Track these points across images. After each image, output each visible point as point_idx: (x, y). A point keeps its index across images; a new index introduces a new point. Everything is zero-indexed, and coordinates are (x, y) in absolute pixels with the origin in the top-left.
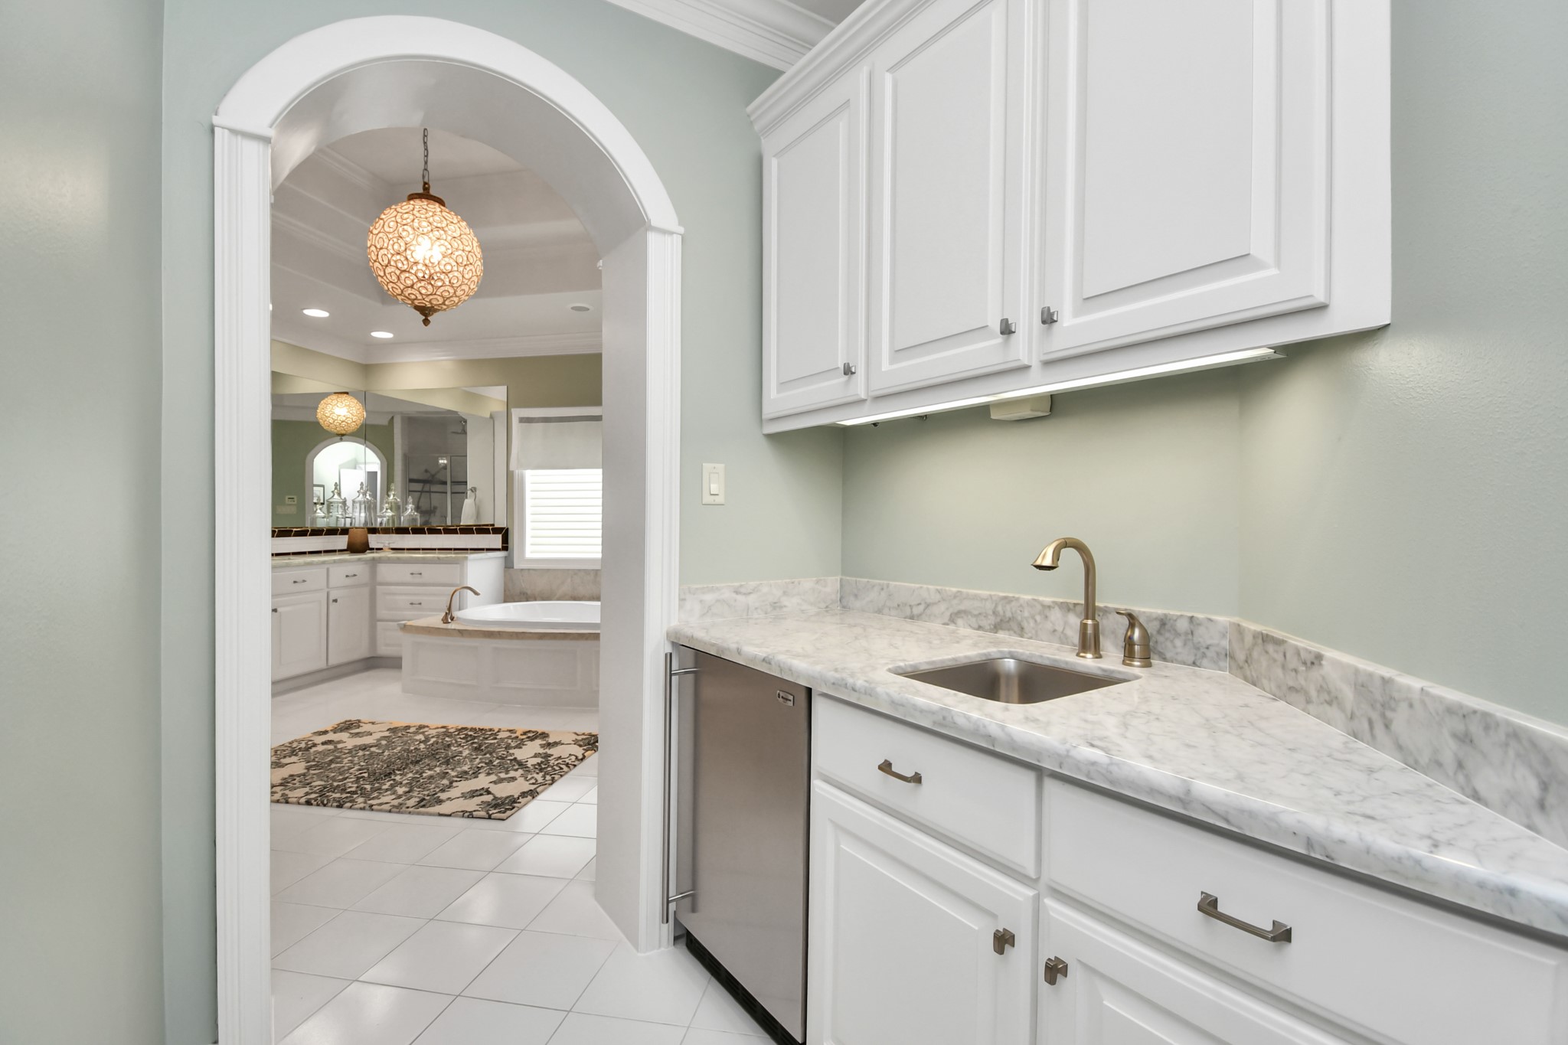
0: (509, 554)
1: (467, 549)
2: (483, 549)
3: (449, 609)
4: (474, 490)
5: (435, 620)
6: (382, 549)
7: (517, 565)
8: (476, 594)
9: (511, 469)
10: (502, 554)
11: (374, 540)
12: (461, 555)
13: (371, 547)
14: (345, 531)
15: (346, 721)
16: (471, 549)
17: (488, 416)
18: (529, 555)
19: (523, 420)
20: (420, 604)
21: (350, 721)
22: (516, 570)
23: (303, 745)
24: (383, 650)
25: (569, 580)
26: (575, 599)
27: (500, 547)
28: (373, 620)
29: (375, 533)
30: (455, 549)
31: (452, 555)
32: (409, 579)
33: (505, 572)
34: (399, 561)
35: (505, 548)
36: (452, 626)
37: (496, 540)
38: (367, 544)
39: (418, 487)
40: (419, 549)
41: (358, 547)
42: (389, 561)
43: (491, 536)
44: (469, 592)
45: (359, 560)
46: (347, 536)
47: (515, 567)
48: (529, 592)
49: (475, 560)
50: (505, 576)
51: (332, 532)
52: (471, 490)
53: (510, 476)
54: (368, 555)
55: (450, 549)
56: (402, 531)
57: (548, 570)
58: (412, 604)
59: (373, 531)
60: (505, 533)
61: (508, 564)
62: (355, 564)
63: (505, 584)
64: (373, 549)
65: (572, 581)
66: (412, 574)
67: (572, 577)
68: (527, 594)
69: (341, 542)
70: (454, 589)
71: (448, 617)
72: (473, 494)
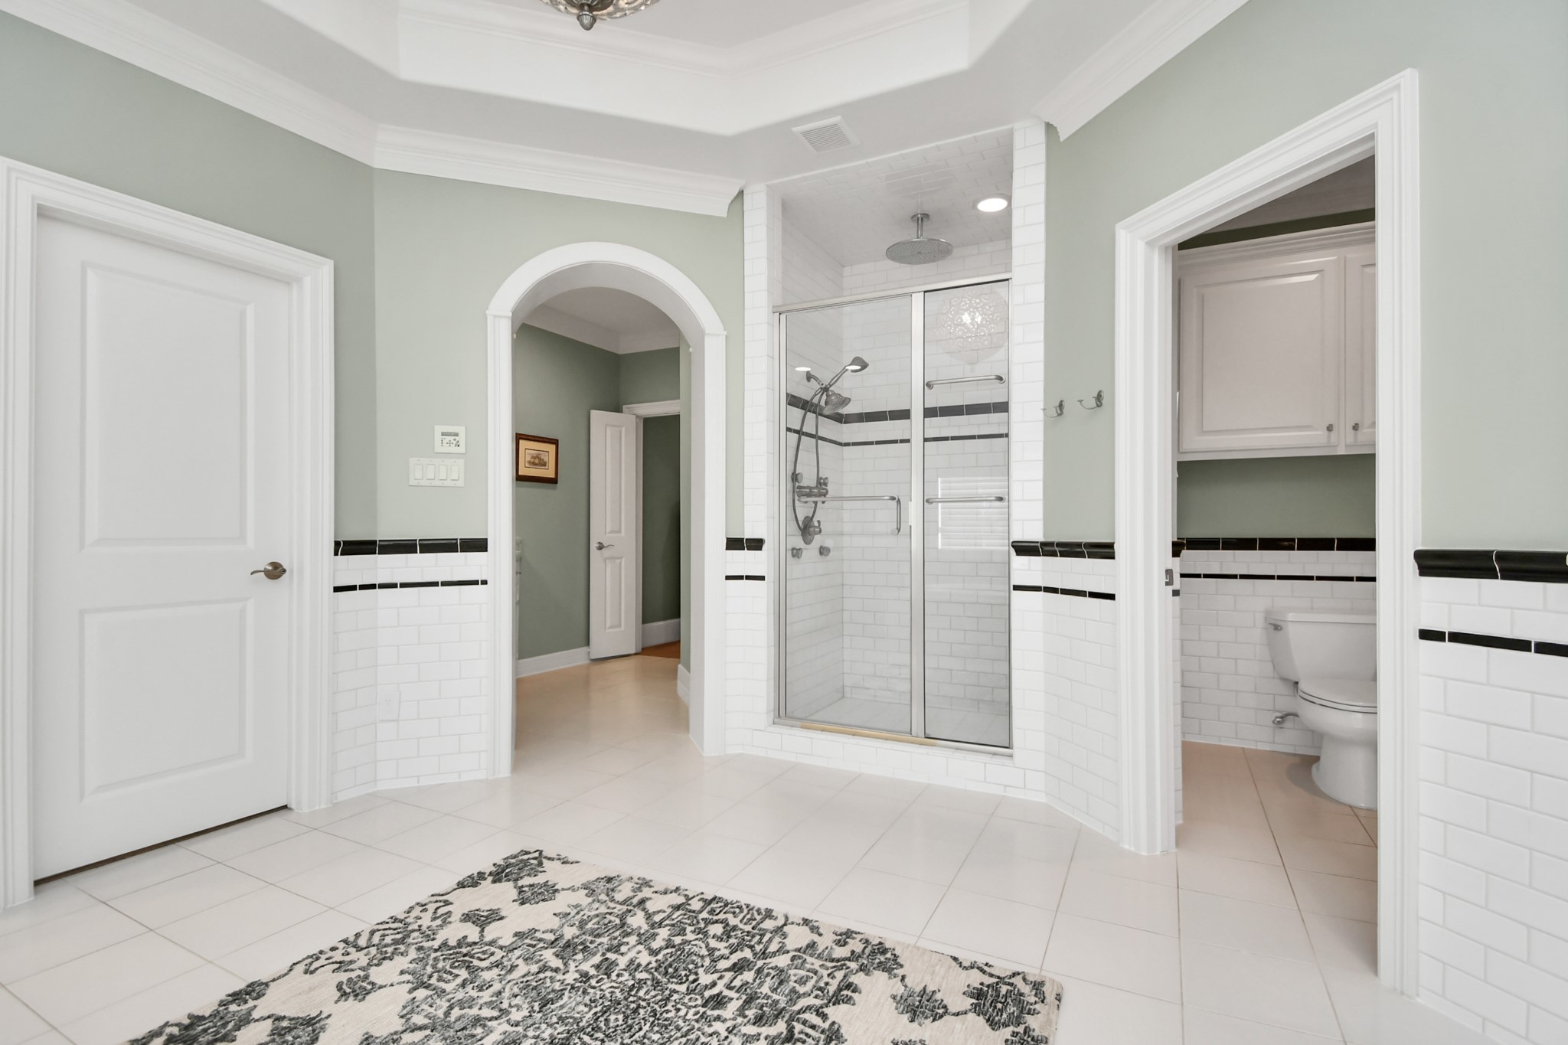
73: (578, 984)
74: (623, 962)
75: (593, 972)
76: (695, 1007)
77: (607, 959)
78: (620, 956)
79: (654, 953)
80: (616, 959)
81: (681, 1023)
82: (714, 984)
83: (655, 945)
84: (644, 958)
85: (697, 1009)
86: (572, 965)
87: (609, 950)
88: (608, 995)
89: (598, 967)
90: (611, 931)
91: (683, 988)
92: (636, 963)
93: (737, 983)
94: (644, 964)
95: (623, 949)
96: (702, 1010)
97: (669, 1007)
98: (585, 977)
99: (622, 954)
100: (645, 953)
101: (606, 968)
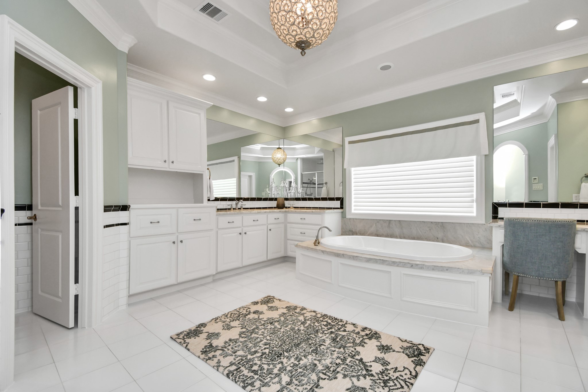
0: (344, 211)
1: (324, 208)
2: (331, 208)
3: (317, 237)
4: (326, 183)
5: (310, 243)
6: (290, 207)
7: (348, 216)
8: (330, 230)
9: (345, 167)
10: (341, 210)
11: (287, 203)
12: (322, 211)
13: (285, 206)
14: (276, 199)
15: (268, 296)
16: (326, 208)
17: (332, 150)
18: (353, 211)
19: (350, 143)
20: (305, 233)
21: (270, 296)
22: (347, 218)
23: (244, 312)
24: (290, 254)
25: (375, 225)
26: (378, 235)
27: (340, 207)
28: (286, 239)
29: (287, 200)
30: (319, 208)
31: (318, 211)
32: (300, 221)
33: (342, 219)
34: (296, 212)
35: (342, 207)
36: (318, 248)
37: (337, 204)
38: (284, 205)
39: (306, 185)
40: (304, 208)
41: (281, 206)
42: (292, 212)
43: (335, 202)
44: (326, 229)
45: (280, 211)
46: (277, 201)
47: (347, 217)
48: (354, 230)
49: (328, 213)
50: (342, 221)
51: (271, 199)
52: (325, 183)
53: (344, 171)
54: (284, 210)
55: (317, 208)
56: (298, 199)
57: (363, 219)
58: (301, 233)
59: (286, 199)
60: (341, 200)
61: (343, 215)
62: (278, 214)
63: (342, 226)
64: (287, 207)
65: (376, 225)
66: (301, 219)
67: (376, 224)
68: (353, 231)
69: (274, 204)
70: (320, 227)
71: (317, 242)
72: (326, 185)
73: (307, 354)
74: (292, 360)
75: (303, 358)
76: (273, 344)
77: (298, 362)
78: (293, 362)
79: (282, 363)
80: (295, 361)
81: (278, 340)
82: (265, 349)
83: (280, 365)
84: (285, 360)
85: (273, 343)
86: (310, 361)
87: (297, 365)
88: (297, 349)
89: (301, 359)
90: (297, 374)
91: (275, 349)
92: (288, 359)
93: (258, 348)
94: (285, 358)
95: (292, 365)
96: (271, 342)
97: (280, 344)
98: (305, 356)
99: (292, 363)
100: (284, 363)
101: (298, 359)
